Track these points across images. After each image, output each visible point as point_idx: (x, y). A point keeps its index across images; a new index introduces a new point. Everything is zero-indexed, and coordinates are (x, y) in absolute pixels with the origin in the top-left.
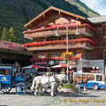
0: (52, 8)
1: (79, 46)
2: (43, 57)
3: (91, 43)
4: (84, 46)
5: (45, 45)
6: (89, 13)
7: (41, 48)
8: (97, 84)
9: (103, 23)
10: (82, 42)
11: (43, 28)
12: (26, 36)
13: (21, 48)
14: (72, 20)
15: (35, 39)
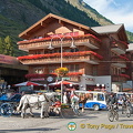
0: (51, 15)
1: (83, 59)
2: (41, 72)
3: (96, 57)
4: (87, 59)
5: (43, 58)
6: (101, 21)
7: (38, 62)
8: (98, 104)
9: (110, 34)
10: (85, 55)
11: (40, 38)
12: (20, 47)
13: (14, 61)
14: (75, 30)
15: (31, 51)
